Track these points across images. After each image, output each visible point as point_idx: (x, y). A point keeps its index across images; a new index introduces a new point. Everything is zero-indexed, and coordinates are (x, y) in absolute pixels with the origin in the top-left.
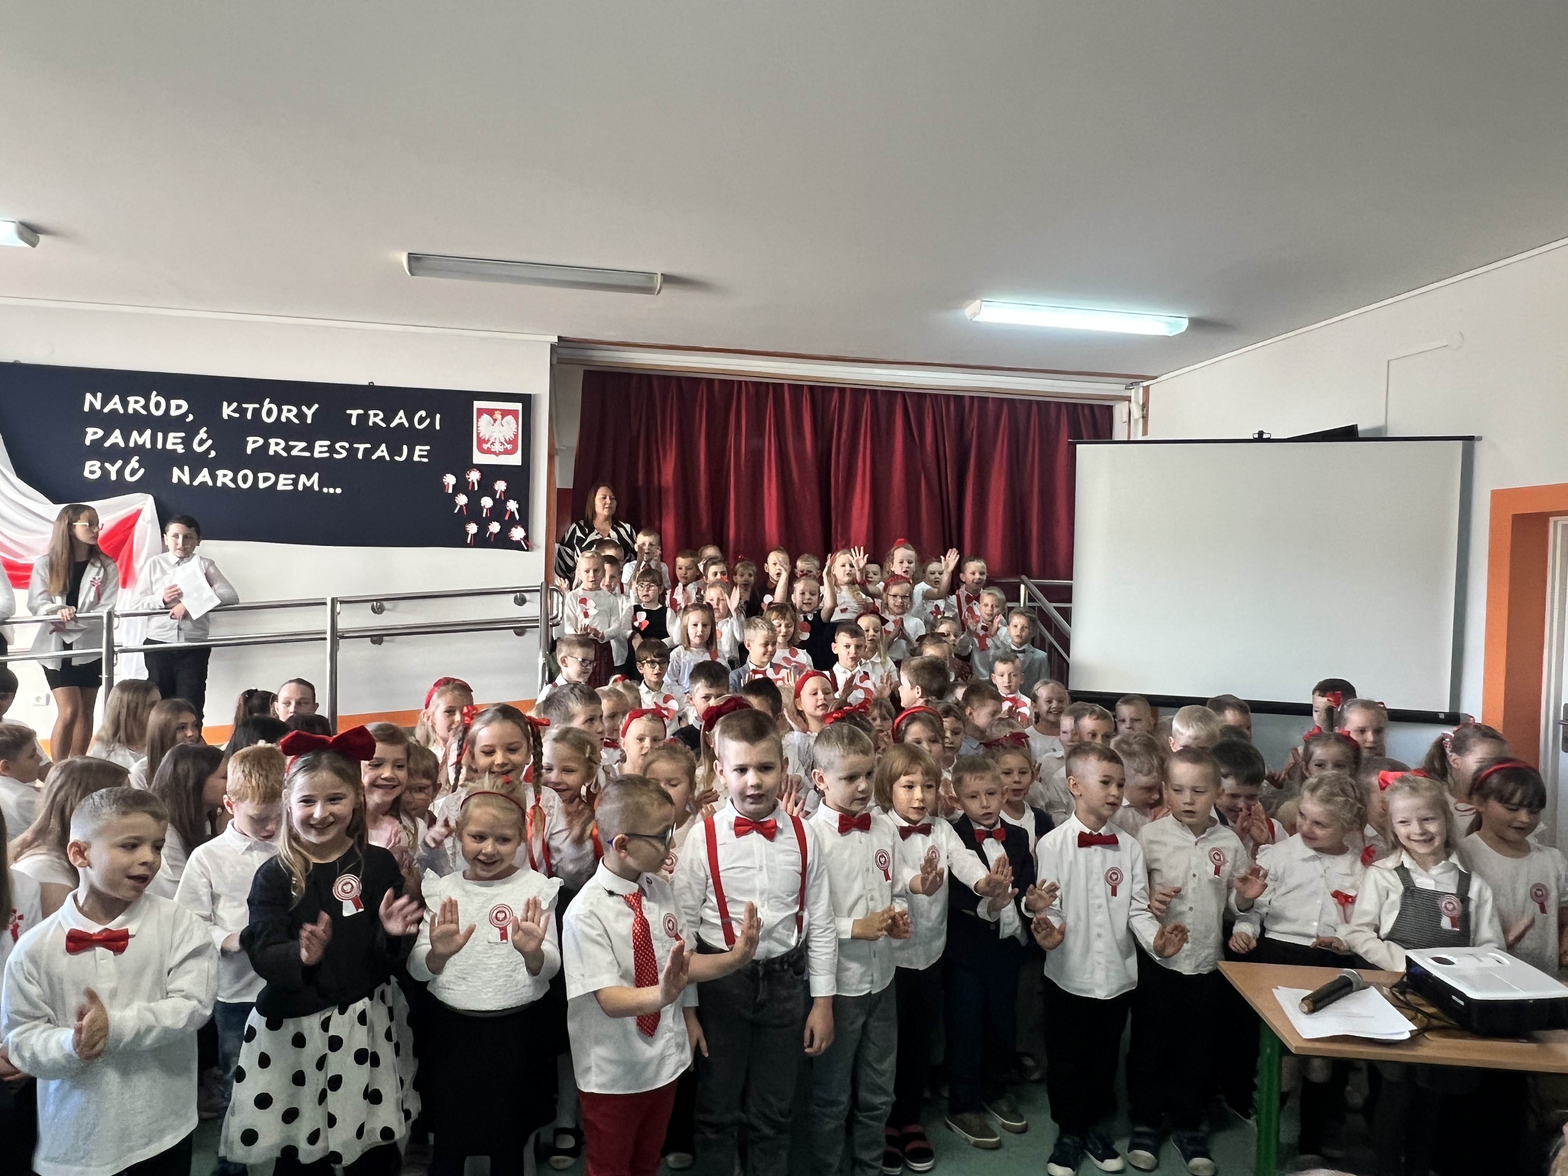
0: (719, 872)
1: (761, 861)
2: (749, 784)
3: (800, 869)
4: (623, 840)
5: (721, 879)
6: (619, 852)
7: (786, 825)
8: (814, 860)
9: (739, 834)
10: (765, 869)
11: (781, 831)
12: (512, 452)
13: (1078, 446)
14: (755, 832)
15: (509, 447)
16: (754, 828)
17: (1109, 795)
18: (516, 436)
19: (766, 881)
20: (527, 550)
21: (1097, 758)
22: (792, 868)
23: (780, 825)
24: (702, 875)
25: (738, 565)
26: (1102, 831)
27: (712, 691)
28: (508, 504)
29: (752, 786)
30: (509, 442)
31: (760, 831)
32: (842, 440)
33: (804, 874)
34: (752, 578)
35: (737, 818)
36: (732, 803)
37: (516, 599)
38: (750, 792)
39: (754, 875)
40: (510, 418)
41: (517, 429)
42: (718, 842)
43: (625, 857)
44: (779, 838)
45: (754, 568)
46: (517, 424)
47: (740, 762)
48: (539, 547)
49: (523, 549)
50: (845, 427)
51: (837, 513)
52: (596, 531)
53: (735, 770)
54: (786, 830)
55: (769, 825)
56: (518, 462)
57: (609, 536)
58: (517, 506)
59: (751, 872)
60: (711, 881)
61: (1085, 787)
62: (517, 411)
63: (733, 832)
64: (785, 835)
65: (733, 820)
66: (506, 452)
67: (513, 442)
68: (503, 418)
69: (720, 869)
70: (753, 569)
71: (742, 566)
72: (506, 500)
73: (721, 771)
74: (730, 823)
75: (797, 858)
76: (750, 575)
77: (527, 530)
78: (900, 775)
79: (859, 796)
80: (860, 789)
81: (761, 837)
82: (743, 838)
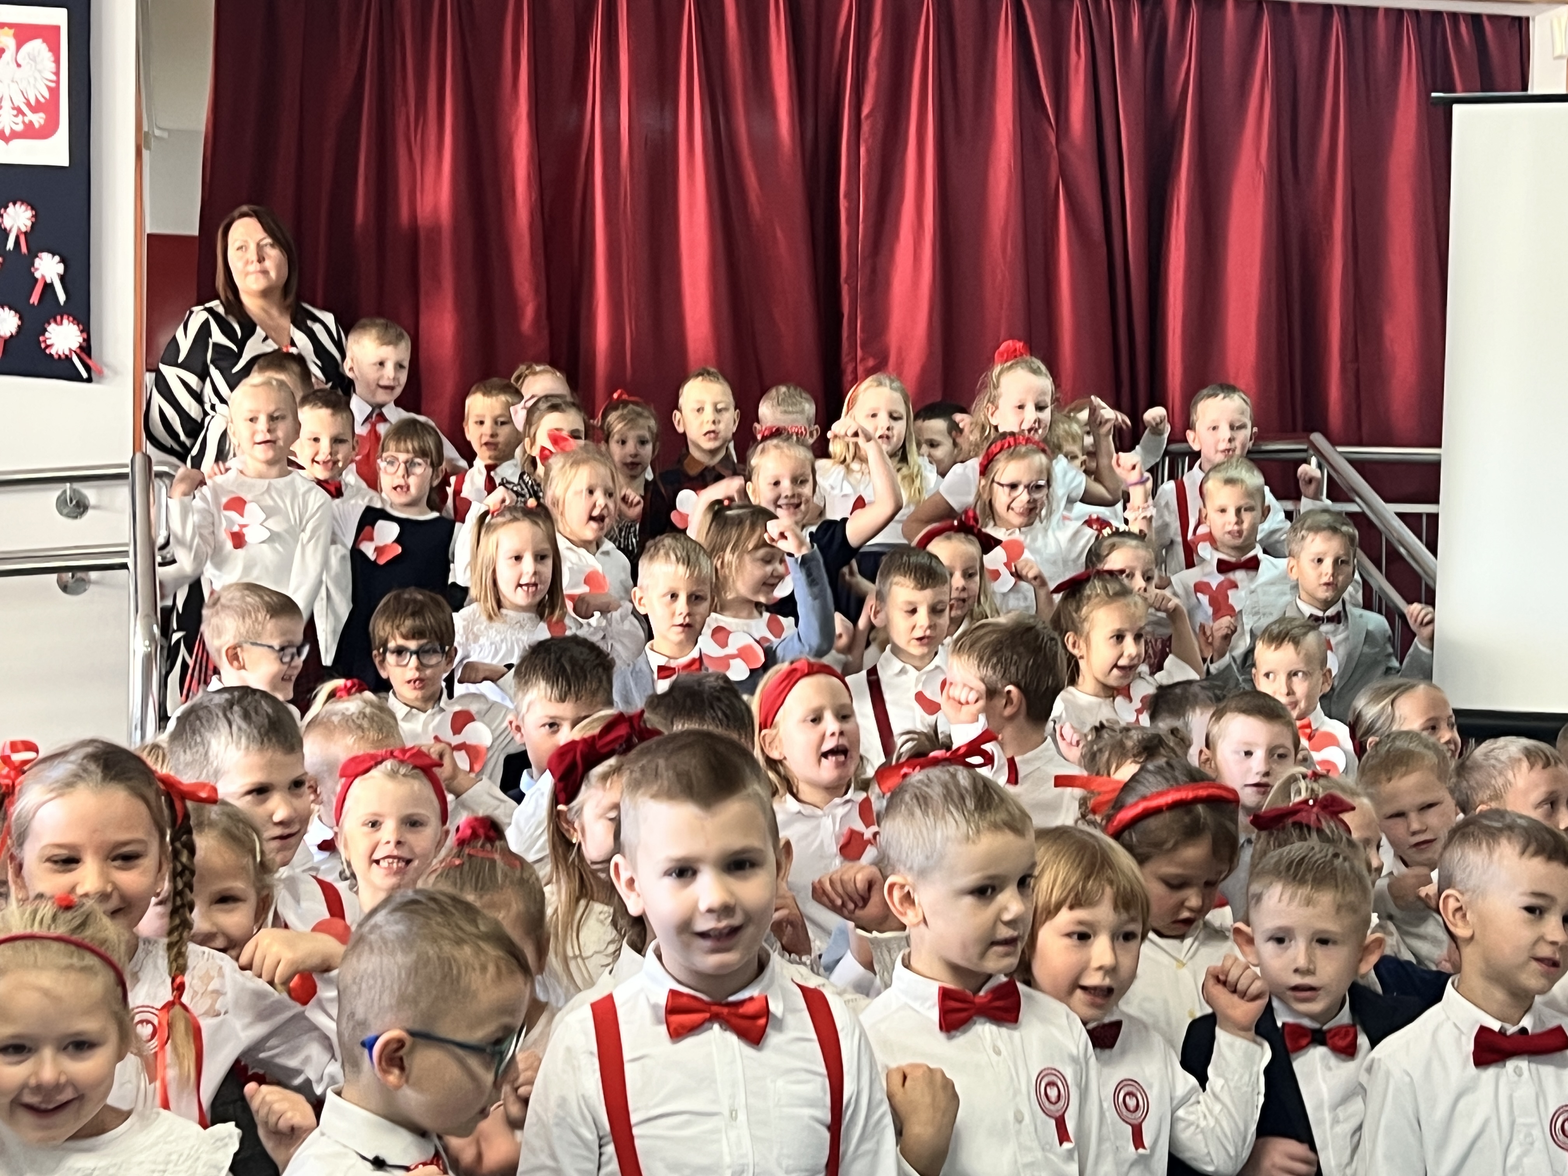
0: (630, 1127)
1: (733, 1097)
2: (703, 907)
3: (827, 1117)
4: (401, 1043)
5: (637, 1143)
6: (385, 1072)
7: (789, 1009)
8: (859, 1093)
9: (677, 1034)
10: (742, 1117)
11: (780, 1025)
12: (47, 131)
13: (1457, 108)
14: (716, 1027)
15: (38, 119)
16: (715, 1018)
17: (1541, 939)
18: (54, 92)
19: (747, 1142)
20: (89, 380)
21: (1518, 849)
22: (808, 1112)
23: (776, 1007)
24: (590, 1136)
25: (612, 417)
26: (1527, 1022)
27: (566, 710)
28: (37, 262)
29: (710, 911)
30: (36, 108)
31: (729, 1024)
32: (865, 111)
33: (835, 1127)
34: (649, 447)
35: (673, 993)
36: (659, 957)
37: (61, 503)
38: (704, 924)
39: (716, 1131)
40: (37, 46)
41: (57, 73)
42: (627, 1055)
43: (398, 1087)
44: (773, 1038)
45: (652, 423)
46: (57, 61)
47: (679, 851)
48: (116, 372)
49: (78, 378)
50: (872, 75)
51: (853, 291)
52: (260, 332)
53: (668, 873)
54: (790, 1020)
55: (749, 1009)
56: (63, 160)
57: (293, 344)
58: (60, 269)
59: (709, 1124)
60: (610, 1149)
61: (1483, 920)
62: (57, 29)
63: (663, 1028)
64: (790, 1033)
65: (662, 1000)
66: (30, 132)
67: (49, 107)
68: (19, 46)
69: (634, 1119)
70: (649, 424)
71: (622, 418)
72: (33, 255)
73: (631, 882)
74: (655, 1007)
75: (820, 1087)
76: (643, 442)
77: (86, 329)
78: (1058, 907)
79: (1005, 932)
80: (1007, 917)
81: (732, 1038)
82: (690, 1043)
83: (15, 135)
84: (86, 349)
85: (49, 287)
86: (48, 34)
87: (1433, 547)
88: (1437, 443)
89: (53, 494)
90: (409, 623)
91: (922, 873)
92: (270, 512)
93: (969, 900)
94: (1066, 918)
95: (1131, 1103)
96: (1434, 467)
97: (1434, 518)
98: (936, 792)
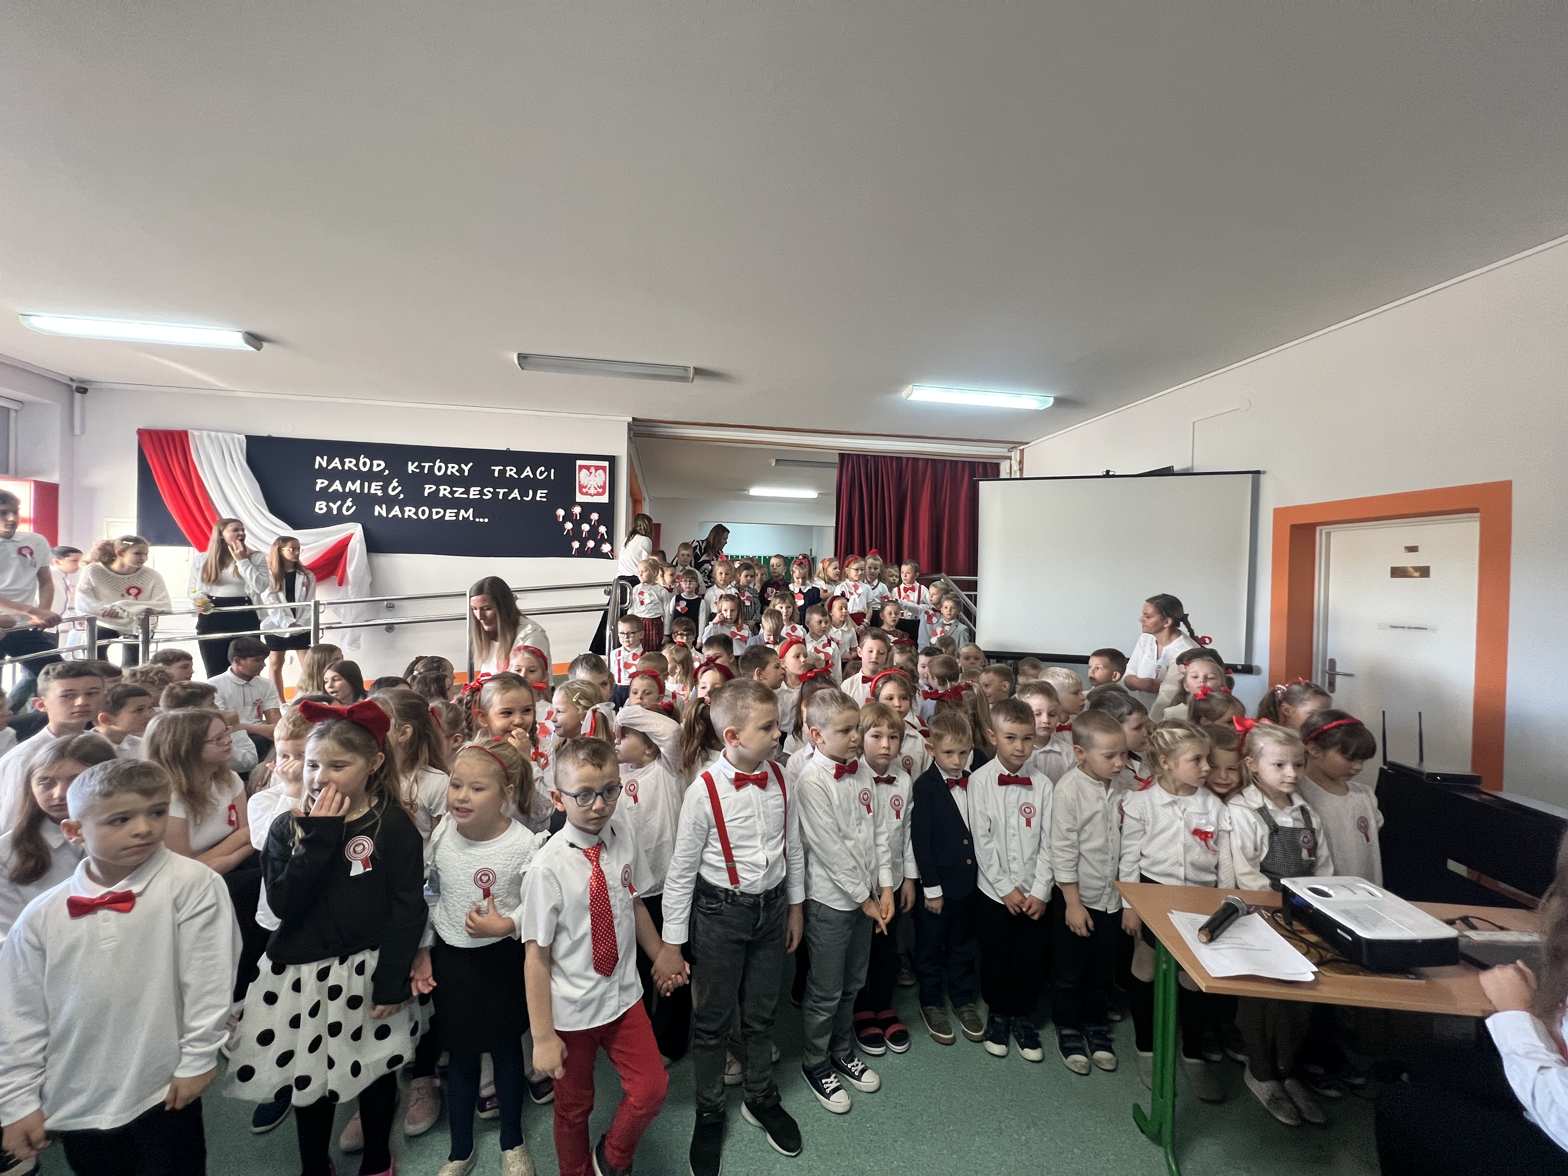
0: (723, 824)
3: (784, 810)
5: (727, 829)
9: (738, 788)
10: (762, 815)
12: (603, 494)
13: (979, 482)
14: (751, 784)
15: (600, 490)
16: (750, 781)
17: (1014, 749)
18: (605, 483)
26: (1018, 773)
28: (600, 528)
30: (600, 488)
31: (754, 783)
35: (736, 773)
40: (601, 471)
41: (606, 479)
44: (770, 786)
46: (606, 475)
56: (607, 501)
58: (606, 530)
59: (752, 820)
62: (606, 467)
63: (732, 787)
65: (731, 777)
66: (598, 494)
67: (603, 487)
68: (596, 472)
69: (724, 821)
72: (598, 526)
77: (612, 545)
78: (870, 728)
79: (852, 744)
80: (853, 739)
81: (756, 787)
82: (742, 790)
83: (595, 495)
84: (612, 551)
85: (603, 534)
86: (604, 468)
87: (975, 605)
88: (975, 573)
89: (602, 590)
90: (684, 627)
91: (823, 725)
92: (650, 595)
93: (840, 734)
94: (872, 730)
95: (897, 803)
96: (976, 582)
97: (976, 596)
98: (828, 697)
